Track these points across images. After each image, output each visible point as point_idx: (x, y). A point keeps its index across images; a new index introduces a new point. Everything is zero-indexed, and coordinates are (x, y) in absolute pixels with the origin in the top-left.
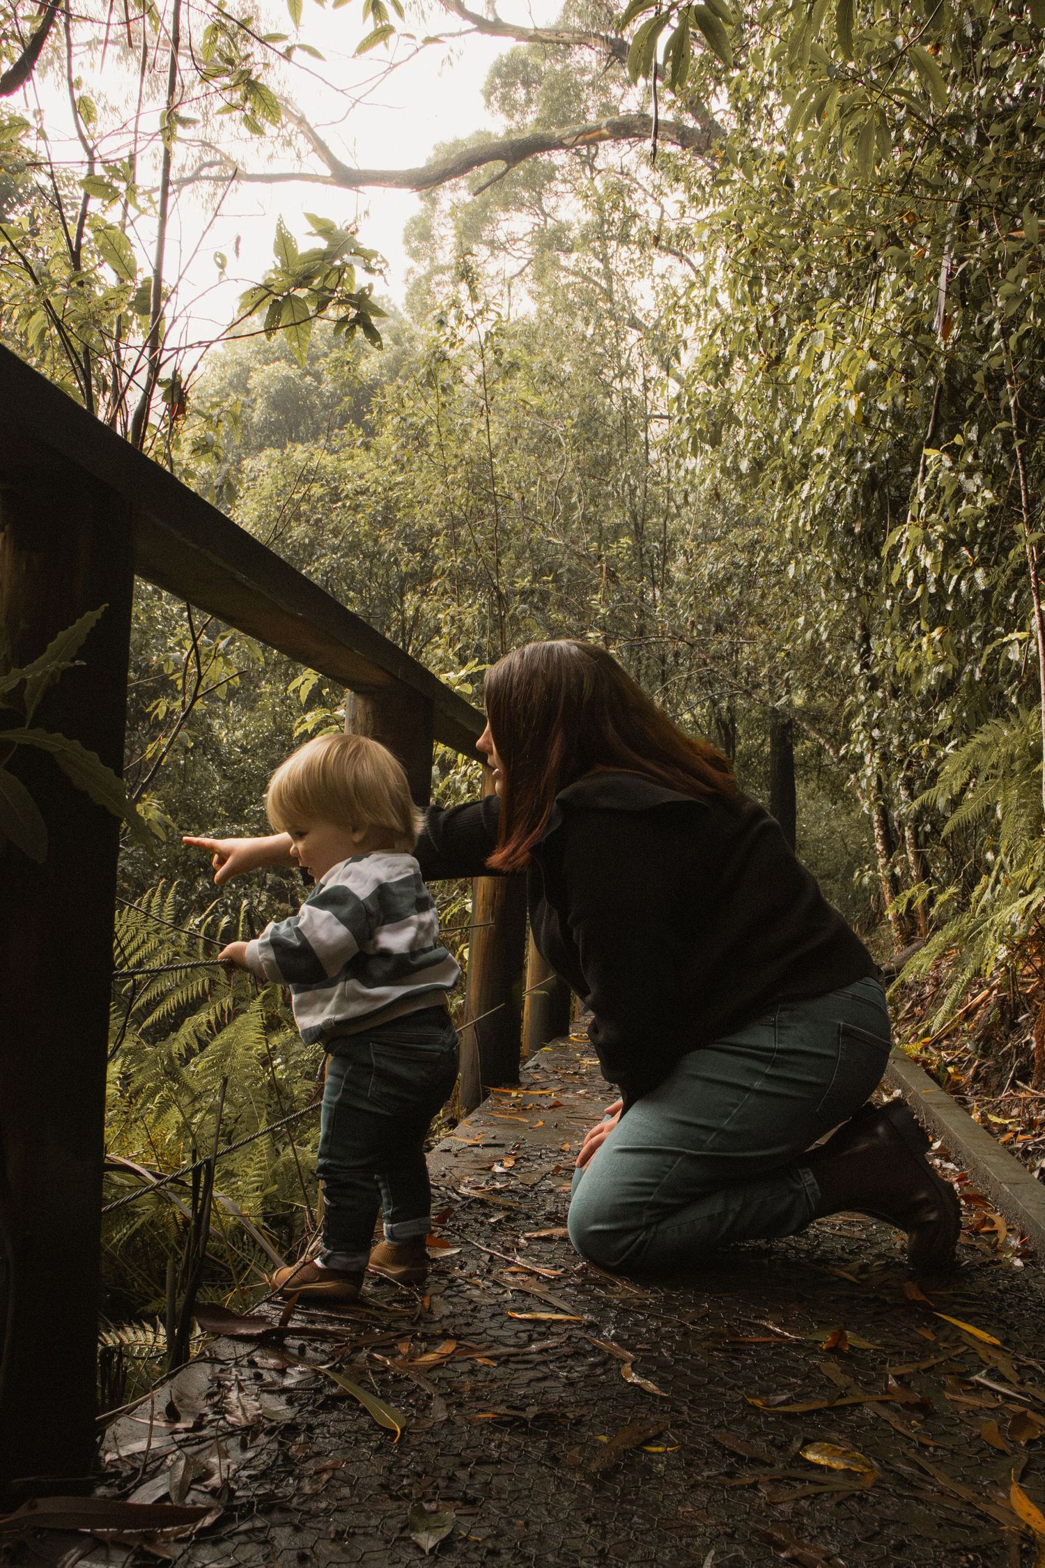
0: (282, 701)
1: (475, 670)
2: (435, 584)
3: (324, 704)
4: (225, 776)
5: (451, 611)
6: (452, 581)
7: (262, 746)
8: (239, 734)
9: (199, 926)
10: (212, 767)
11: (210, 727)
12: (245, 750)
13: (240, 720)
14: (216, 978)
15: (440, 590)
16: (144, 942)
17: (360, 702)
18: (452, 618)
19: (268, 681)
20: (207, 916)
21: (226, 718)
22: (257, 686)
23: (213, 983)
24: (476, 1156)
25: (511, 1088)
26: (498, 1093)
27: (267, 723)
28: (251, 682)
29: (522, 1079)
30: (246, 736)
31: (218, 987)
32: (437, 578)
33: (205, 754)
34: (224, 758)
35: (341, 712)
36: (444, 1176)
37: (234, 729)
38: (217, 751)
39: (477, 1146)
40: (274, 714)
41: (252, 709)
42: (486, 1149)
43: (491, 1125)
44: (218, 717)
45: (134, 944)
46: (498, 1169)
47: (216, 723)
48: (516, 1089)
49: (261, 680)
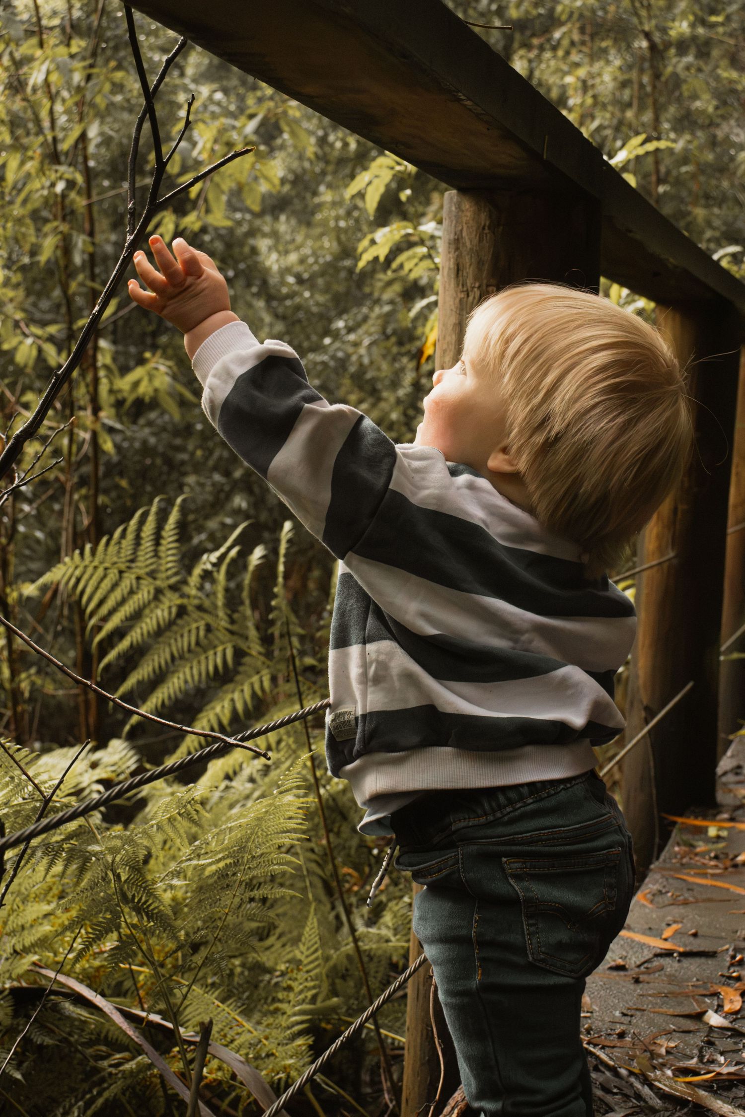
0: (349, 214)
1: (641, 151)
2: (557, 35)
3: (405, 217)
4: (277, 316)
5: (582, 72)
6: (582, 30)
7: (322, 274)
8: (293, 258)
9: (217, 565)
10: (260, 304)
11: (254, 251)
12: (300, 281)
13: (293, 240)
14: (243, 645)
15: (566, 42)
16: (132, 592)
17: (467, 205)
18: (584, 82)
19: (330, 186)
20: (230, 549)
21: (275, 235)
22: (315, 193)
23: (239, 654)
24: (672, 979)
25: (705, 817)
26: (686, 829)
27: (328, 244)
28: (306, 188)
29: (721, 797)
30: (302, 261)
31: (247, 660)
32: (562, 24)
33: (249, 285)
34: (273, 291)
35: (428, 227)
36: (622, 1035)
37: (287, 252)
38: (265, 283)
39: (668, 954)
40: (338, 229)
41: (309, 224)
42: (686, 962)
43: (686, 903)
44: (265, 235)
45: (117, 595)
46: (714, 1019)
47: (263, 244)
48: (713, 818)
49: (318, 184)
